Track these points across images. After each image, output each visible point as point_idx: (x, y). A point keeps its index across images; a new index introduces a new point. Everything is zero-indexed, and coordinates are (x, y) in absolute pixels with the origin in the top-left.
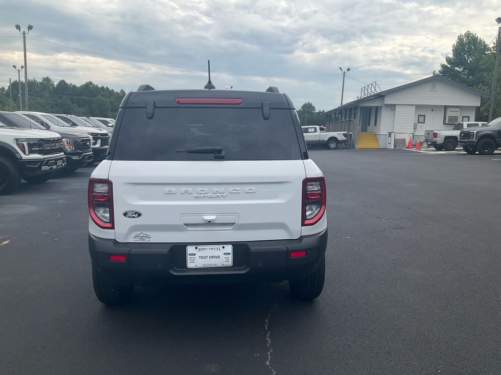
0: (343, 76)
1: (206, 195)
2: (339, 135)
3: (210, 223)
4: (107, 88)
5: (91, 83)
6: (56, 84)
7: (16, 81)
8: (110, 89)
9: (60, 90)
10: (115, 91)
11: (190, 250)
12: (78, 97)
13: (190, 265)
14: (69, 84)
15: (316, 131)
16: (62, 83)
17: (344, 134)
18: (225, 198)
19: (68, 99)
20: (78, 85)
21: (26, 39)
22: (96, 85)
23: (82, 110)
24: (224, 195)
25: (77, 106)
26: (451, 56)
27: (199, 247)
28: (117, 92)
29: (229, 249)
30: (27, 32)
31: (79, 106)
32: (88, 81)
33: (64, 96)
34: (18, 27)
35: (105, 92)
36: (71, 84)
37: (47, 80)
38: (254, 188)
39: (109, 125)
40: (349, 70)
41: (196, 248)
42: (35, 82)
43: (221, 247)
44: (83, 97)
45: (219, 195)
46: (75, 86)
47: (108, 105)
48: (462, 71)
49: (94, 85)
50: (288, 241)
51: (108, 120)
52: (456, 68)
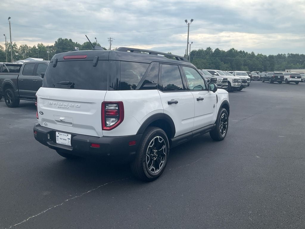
1: (61, 106)
3: (61, 121)
4: (243, 51)
5: (233, 49)
6: (213, 51)
7: (193, 51)
8: (245, 52)
9: (216, 54)
10: (249, 53)
11: (57, 133)
12: (225, 58)
13: (57, 142)
14: (221, 50)
16: (217, 50)
18: (68, 109)
19: (219, 59)
20: (226, 51)
21: (189, 27)
22: (236, 50)
23: (226, 65)
24: (68, 107)
25: (223, 63)
27: (60, 133)
28: (250, 54)
29: (70, 136)
30: (190, 23)
31: (225, 63)
32: (232, 48)
33: (217, 58)
34: (186, 21)
35: (242, 54)
36: (222, 50)
37: (209, 49)
38: (79, 105)
39: (215, 74)
41: (59, 133)
42: (203, 50)
43: (67, 134)
44: (228, 58)
45: (66, 107)
46: (224, 52)
47: (242, 62)
49: (235, 50)
50: (97, 137)
51: (215, 71)
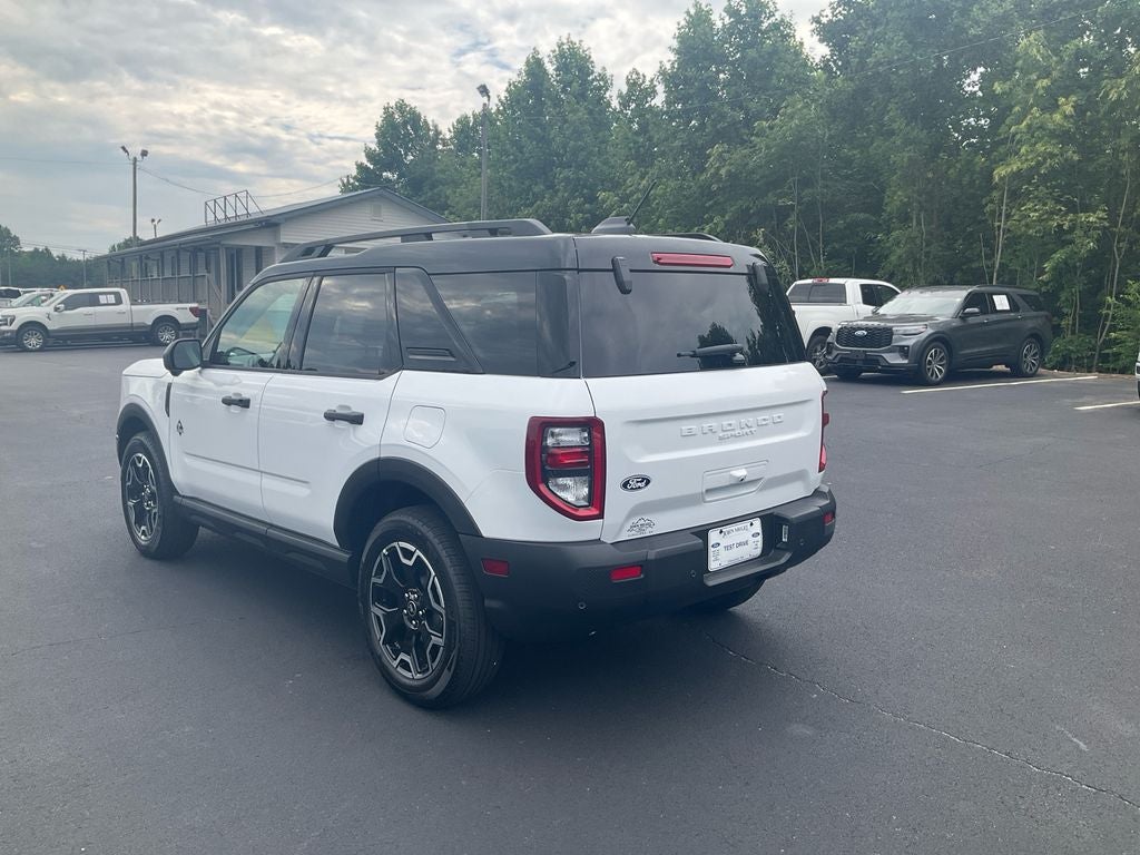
0: (132, 166)
1: (733, 433)
2: (182, 312)
11: (713, 536)
13: (713, 565)
15: (119, 301)
17: (191, 309)
18: (753, 435)
26: (374, 146)
27: (725, 529)
29: (757, 523)
38: (781, 413)
40: (144, 153)
41: (721, 532)
43: (747, 523)
48: (397, 182)
52: (384, 174)
